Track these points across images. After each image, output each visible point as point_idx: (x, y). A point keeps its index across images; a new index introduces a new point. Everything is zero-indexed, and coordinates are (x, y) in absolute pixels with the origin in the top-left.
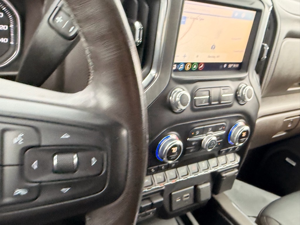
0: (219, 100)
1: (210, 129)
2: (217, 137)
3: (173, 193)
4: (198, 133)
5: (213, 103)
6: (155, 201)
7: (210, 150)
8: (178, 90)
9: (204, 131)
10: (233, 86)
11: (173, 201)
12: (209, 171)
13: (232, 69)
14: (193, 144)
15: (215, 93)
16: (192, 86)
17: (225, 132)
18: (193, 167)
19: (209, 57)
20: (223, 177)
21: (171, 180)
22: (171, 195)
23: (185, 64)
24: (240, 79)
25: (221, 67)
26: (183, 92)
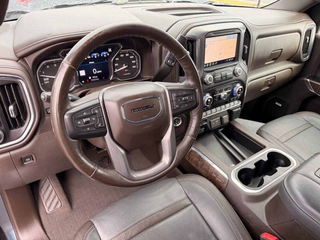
0: (226, 76)
1: (224, 90)
2: (227, 93)
3: (211, 121)
4: (218, 92)
5: (223, 78)
6: (204, 124)
7: (225, 99)
8: (207, 75)
9: (221, 91)
10: (231, 69)
11: (211, 124)
12: (226, 109)
13: (231, 61)
14: (217, 97)
15: (223, 73)
16: (213, 73)
17: (231, 90)
18: (218, 108)
19: (219, 58)
20: (234, 112)
21: (209, 114)
22: (210, 122)
23: (209, 63)
24: (235, 65)
25: (225, 61)
26: (210, 76)
